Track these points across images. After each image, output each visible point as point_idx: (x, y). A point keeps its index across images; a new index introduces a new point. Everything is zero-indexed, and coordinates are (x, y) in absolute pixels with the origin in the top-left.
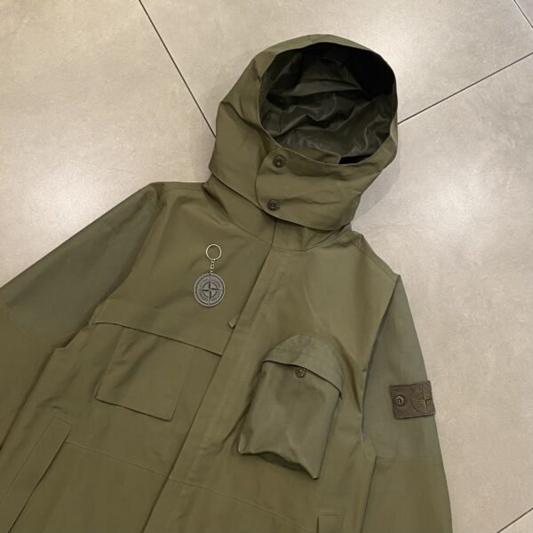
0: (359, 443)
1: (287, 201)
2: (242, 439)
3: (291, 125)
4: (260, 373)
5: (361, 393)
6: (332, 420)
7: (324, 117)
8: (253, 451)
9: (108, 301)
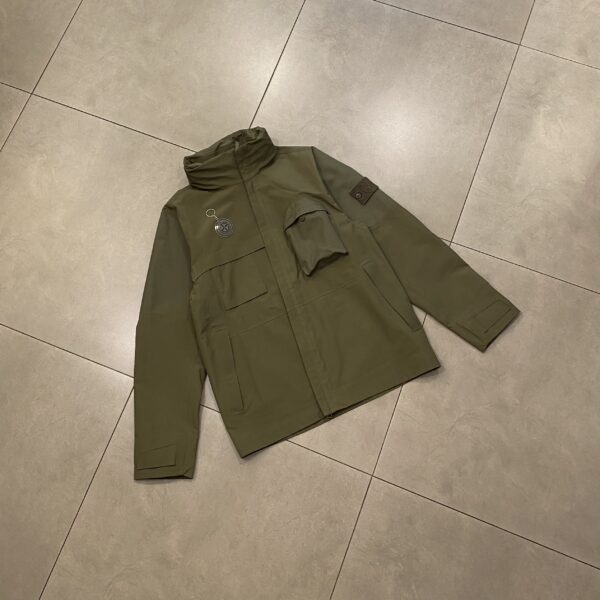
0: (353, 226)
2: (304, 269)
4: (288, 238)
5: (335, 205)
6: (334, 226)
8: (312, 268)
9: (193, 267)
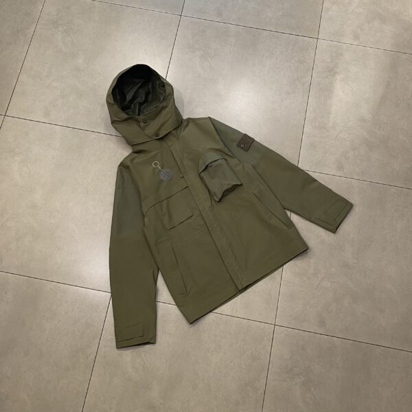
1: (159, 129)
2: (215, 198)
3: (137, 110)
5: (230, 154)
7: (144, 98)
9: (143, 204)
